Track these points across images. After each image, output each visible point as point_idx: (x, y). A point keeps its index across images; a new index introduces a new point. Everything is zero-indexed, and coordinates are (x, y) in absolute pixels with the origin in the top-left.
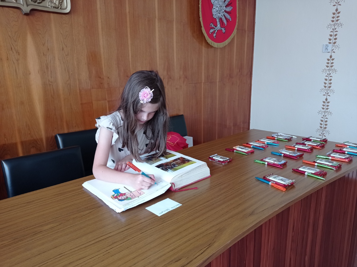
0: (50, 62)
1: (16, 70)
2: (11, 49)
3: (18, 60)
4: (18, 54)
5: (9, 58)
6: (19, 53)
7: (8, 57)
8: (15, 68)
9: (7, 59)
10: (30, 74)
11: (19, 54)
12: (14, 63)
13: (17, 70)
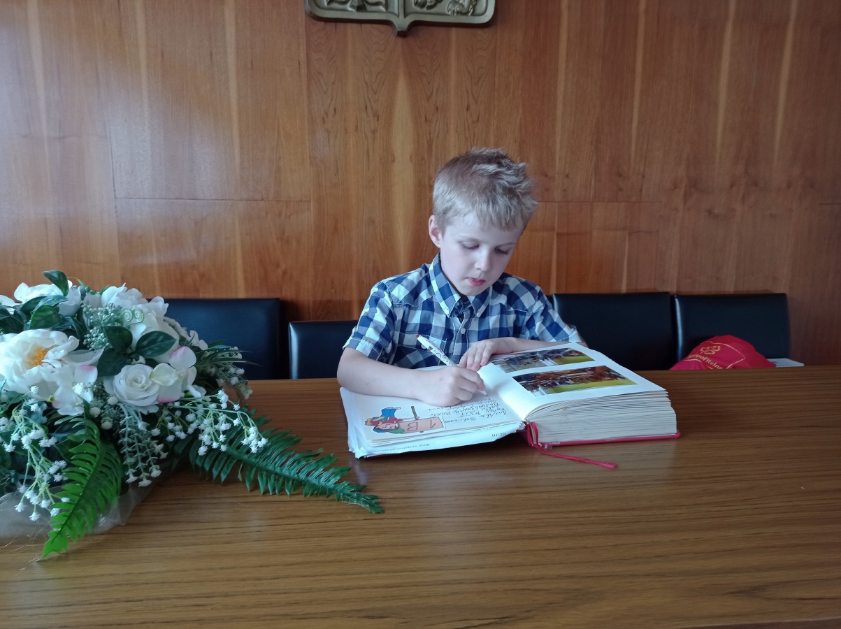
0: (437, 137)
1: (368, 152)
2: (364, 110)
3: (374, 132)
4: (376, 118)
5: (359, 128)
6: (378, 117)
7: (357, 126)
8: (368, 147)
9: (356, 130)
10: (394, 161)
11: (378, 120)
12: (366, 137)
13: (371, 152)
